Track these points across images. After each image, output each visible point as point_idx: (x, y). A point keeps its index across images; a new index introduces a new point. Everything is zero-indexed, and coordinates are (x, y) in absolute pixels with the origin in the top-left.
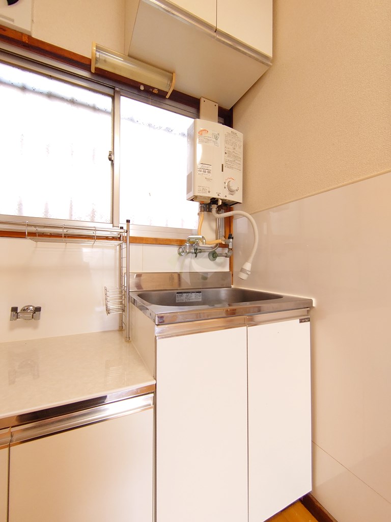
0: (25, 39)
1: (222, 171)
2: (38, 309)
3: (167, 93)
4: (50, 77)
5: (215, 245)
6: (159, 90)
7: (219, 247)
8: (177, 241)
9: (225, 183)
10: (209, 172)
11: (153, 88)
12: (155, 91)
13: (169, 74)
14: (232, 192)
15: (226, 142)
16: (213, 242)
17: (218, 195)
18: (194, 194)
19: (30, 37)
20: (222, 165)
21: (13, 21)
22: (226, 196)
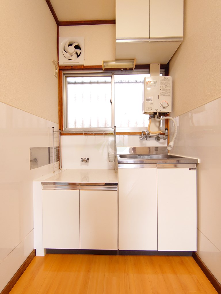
0: (82, 68)
1: (159, 98)
2: (88, 159)
3: (133, 68)
4: (90, 76)
5: (158, 133)
6: (129, 68)
7: (160, 135)
8: (139, 133)
9: (160, 104)
10: (152, 100)
11: (127, 68)
12: (128, 69)
13: (133, 60)
14: (164, 108)
15: (161, 84)
16: (157, 132)
17: (157, 110)
18: (144, 111)
19: (84, 66)
20: (159, 95)
21: (79, 63)
22: (161, 110)
